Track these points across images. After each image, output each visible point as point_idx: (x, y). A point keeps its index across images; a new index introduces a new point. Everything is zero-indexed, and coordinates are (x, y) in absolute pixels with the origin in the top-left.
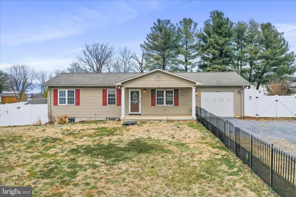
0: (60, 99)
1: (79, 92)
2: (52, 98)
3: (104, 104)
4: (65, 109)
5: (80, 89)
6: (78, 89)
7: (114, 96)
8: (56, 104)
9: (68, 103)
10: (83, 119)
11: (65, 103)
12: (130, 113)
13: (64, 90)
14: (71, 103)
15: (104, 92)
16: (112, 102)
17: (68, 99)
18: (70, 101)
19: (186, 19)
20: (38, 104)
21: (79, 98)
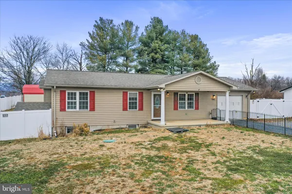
0: (68, 103)
1: (94, 95)
2: (59, 102)
3: (125, 109)
4: (75, 116)
5: (96, 90)
6: (93, 90)
7: (136, 99)
8: (63, 109)
9: (80, 108)
10: (99, 128)
11: (75, 108)
12: (153, 118)
13: (74, 91)
14: (83, 108)
15: (125, 94)
16: (133, 106)
17: (80, 103)
18: (83, 106)
19: (128, 21)
20: (32, 109)
21: (94, 102)
